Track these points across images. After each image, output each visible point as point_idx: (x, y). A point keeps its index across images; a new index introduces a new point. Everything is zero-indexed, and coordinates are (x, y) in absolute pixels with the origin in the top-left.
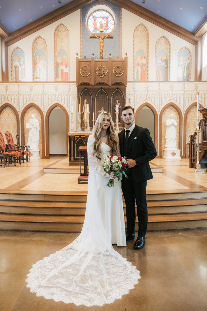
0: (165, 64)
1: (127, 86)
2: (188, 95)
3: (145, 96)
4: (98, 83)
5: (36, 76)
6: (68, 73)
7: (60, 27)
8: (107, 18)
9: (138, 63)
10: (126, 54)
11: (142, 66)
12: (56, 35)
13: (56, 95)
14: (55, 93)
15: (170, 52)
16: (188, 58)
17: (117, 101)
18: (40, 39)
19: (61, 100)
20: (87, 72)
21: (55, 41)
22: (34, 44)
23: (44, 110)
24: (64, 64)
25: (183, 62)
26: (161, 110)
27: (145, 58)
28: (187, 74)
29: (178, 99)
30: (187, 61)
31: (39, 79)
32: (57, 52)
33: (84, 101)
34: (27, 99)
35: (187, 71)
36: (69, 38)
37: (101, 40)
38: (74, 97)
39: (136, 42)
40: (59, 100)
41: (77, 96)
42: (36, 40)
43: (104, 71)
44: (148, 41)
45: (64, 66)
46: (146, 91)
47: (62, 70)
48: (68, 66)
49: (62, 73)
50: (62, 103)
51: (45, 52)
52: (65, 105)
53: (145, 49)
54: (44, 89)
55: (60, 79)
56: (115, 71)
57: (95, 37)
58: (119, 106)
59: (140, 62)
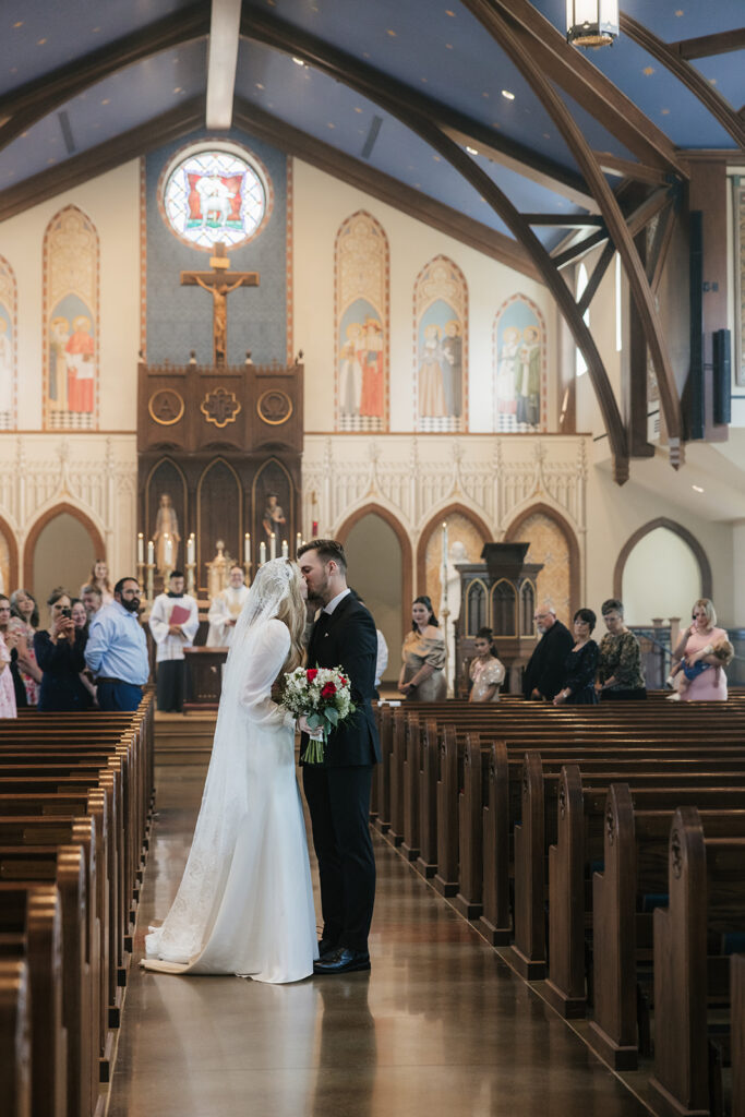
0: (450, 353)
2: (512, 479)
3: (369, 481)
4: (209, 446)
6: (91, 381)
7: (64, 216)
8: (238, 179)
9: (352, 348)
11: (367, 360)
12: (48, 245)
13: (61, 474)
14: (59, 470)
15: (466, 312)
16: (535, 334)
17: (273, 500)
19: (80, 494)
20: (172, 409)
21: (45, 265)
23: (19, 526)
24: (77, 348)
25: (516, 348)
26: (422, 526)
27: (377, 329)
28: (531, 391)
29: (480, 492)
30: (528, 344)
32: (55, 303)
33: (159, 499)
35: (530, 380)
36: (98, 255)
37: (218, 297)
38: (123, 485)
39: (344, 274)
40: (73, 491)
41: (135, 480)
44: (388, 271)
45: (79, 357)
46: (372, 464)
47: (69, 371)
48: (92, 355)
49: (71, 380)
50: (81, 504)
51: (6, 305)
52: (93, 508)
53: (376, 300)
54: (19, 455)
55: (62, 403)
56: (264, 409)
57: (196, 284)
58: (280, 517)
59: (359, 346)
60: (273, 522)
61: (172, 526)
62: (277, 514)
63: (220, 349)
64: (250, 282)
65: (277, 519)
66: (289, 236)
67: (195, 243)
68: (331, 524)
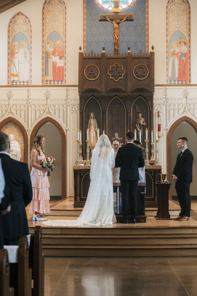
1: (154, 94)
3: (184, 107)
4: (111, 90)
5: (12, 73)
6: (63, 67)
9: (174, 52)
10: (153, 48)
11: (180, 56)
12: (45, 11)
13: (46, 104)
14: (46, 103)
17: (140, 115)
18: (20, 16)
19: (55, 113)
20: (94, 73)
21: (43, 19)
22: (11, 24)
23: (28, 127)
24: (57, 54)
27: (185, 44)
31: (18, 77)
32: (48, 35)
33: (90, 115)
34: (3, 112)
36: (66, 14)
37: (116, 25)
38: (74, 109)
39: (170, 20)
40: (52, 112)
41: (79, 106)
42: (14, 17)
43: (119, 73)
44: (190, 18)
45: (58, 57)
46: (185, 99)
47: (53, 63)
48: (63, 57)
49: (54, 67)
50: (55, 118)
51: (27, 36)
52: (60, 120)
53: (184, 30)
54: (28, 97)
55: (50, 77)
56: (136, 73)
57: (107, 20)
58: (143, 123)
59: (177, 50)
60: (140, 124)
61: (95, 127)
62: (142, 121)
63: (116, 48)
64: (129, 19)
65: (142, 123)
66: (147, 4)
67: (107, 9)
68: (166, 126)
